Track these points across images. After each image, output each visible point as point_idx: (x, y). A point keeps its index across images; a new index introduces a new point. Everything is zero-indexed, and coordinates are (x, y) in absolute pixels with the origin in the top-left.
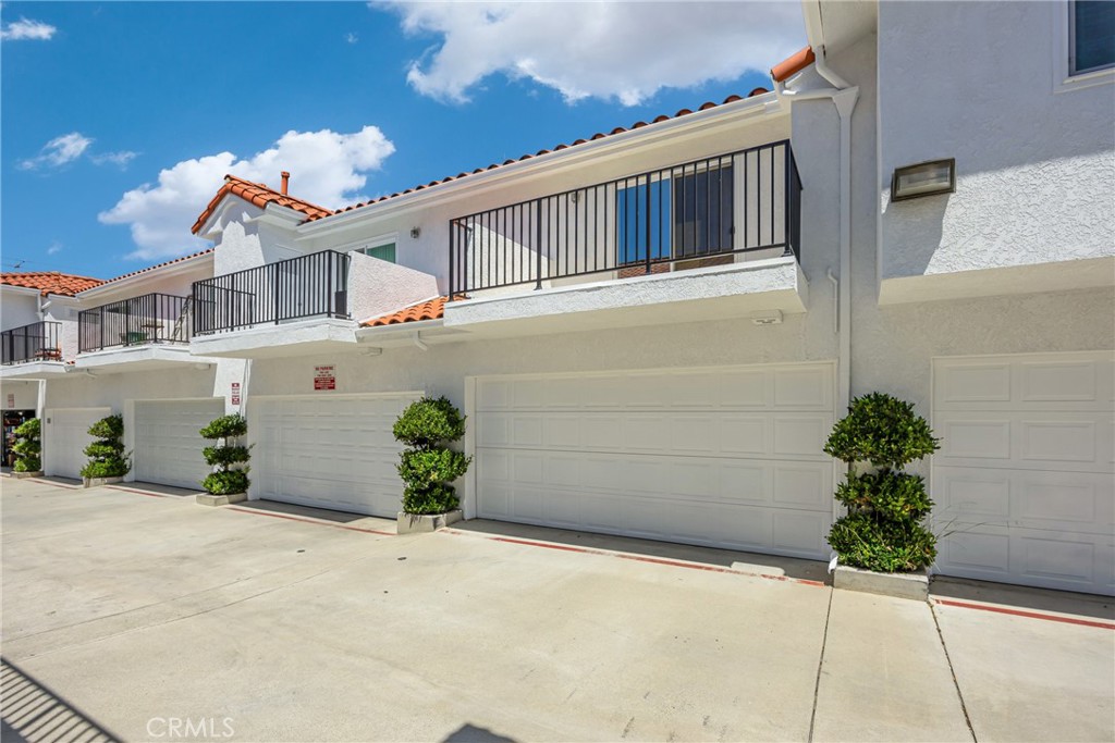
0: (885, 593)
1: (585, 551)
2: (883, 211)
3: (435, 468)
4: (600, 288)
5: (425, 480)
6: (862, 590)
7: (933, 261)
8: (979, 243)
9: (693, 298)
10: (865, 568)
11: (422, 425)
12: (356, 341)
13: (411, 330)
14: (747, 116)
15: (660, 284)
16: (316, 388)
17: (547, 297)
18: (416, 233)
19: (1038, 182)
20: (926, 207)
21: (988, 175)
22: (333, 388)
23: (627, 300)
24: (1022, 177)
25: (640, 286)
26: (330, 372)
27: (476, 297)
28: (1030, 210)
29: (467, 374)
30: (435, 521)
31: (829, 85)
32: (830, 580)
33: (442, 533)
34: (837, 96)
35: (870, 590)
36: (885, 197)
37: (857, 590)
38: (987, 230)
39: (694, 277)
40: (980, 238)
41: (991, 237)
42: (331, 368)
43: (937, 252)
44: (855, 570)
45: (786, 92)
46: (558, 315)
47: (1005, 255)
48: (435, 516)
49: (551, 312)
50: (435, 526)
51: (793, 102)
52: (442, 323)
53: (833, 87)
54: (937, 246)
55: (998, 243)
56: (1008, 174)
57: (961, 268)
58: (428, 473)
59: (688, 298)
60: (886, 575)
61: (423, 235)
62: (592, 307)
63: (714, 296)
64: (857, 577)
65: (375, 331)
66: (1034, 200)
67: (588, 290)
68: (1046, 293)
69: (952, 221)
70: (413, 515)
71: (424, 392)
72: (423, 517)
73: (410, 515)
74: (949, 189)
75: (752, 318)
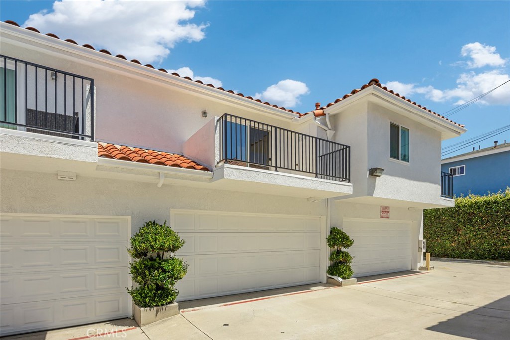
0: (350, 285)
2: (367, 177)
7: (374, 193)
20: (374, 178)
21: (384, 175)
31: (327, 127)
32: (341, 285)
34: (328, 132)
36: (368, 173)
37: (346, 285)
43: (374, 191)
44: (345, 280)
45: (316, 121)
46: (286, 186)
49: (284, 184)
51: (318, 126)
57: (377, 196)
60: (349, 279)
64: (345, 282)
67: (299, 178)
69: (377, 184)
70: (158, 307)
71: (130, 217)
72: (168, 305)
73: (155, 308)
74: (379, 176)
75: (308, 199)
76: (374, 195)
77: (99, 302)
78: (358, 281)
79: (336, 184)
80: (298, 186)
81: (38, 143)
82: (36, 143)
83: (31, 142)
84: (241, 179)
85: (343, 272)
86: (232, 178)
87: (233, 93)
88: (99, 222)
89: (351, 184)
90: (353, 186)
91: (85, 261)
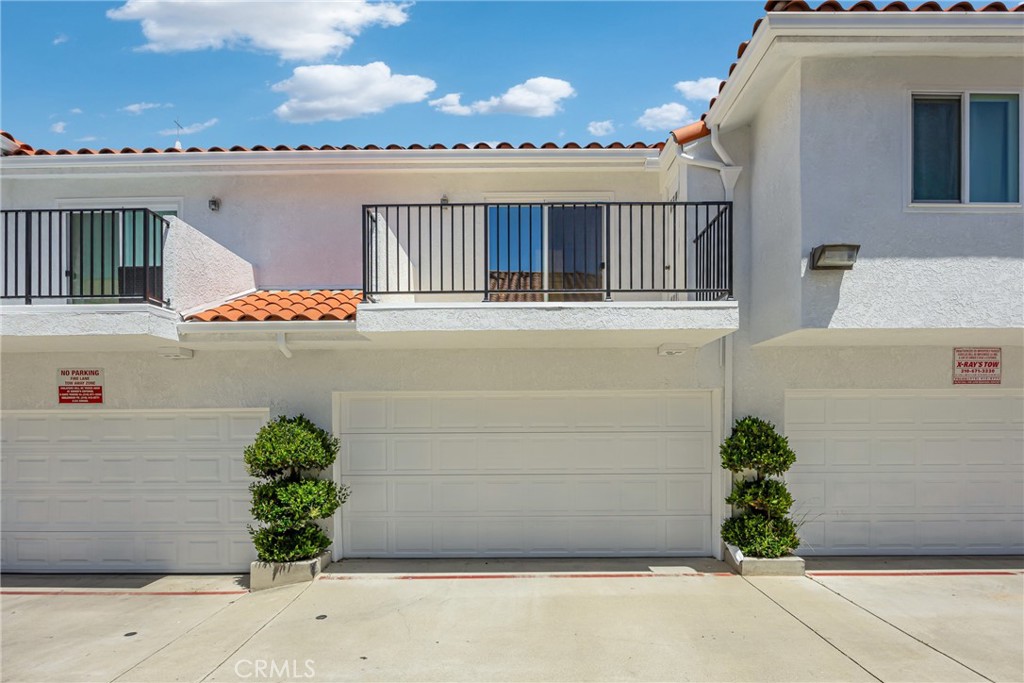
0: (778, 574)
1: (514, 577)
2: (802, 275)
3: (314, 503)
4: (560, 308)
5: (301, 518)
6: (762, 574)
7: (833, 318)
8: (861, 309)
9: (653, 328)
10: (761, 556)
11: (296, 451)
12: (178, 340)
13: (278, 331)
14: (628, 165)
15: (623, 312)
16: (62, 401)
17: (499, 311)
18: (215, 204)
19: (894, 271)
20: (831, 276)
21: (867, 261)
22: (100, 400)
23: (589, 323)
24: (885, 267)
25: (603, 311)
26: (92, 378)
27: (385, 301)
28: (889, 290)
29: (335, 389)
30: (313, 567)
31: (718, 159)
32: (737, 570)
33: (323, 581)
34: (723, 171)
35: (767, 574)
36: (804, 264)
37: (758, 575)
38: (865, 300)
39: (655, 309)
40: (861, 306)
41: (867, 305)
42: (95, 373)
43: (836, 313)
44: (755, 559)
45: (683, 155)
47: (874, 320)
48: (310, 562)
50: (313, 573)
51: (689, 166)
52: (355, 327)
53: (722, 161)
54: (836, 308)
55: (871, 310)
56: (878, 262)
57: (851, 326)
58: (306, 509)
59: (649, 328)
60: (775, 559)
61: (225, 208)
62: (553, 327)
63: (672, 328)
64: (758, 565)
65: (209, 328)
66: (892, 284)
68: (852, 347)
69: (846, 290)
70: (277, 564)
71: (268, 409)
72: (294, 564)
73: (272, 564)
74: (850, 267)
75: (658, 349)
76: (832, 325)
77: (236, 542)
78: (807, 567)
79: (674, 309)
80: (546, 328)
81: (79, 318)
82: (75, 317)
83: (72, 318)
84: (394, 330)
85: (753, 537)
86: (374, 330)
87: (488, 147)
88: (235, 418)
89: (735, 304)
90: (740, 306)
91: (215, 478)
